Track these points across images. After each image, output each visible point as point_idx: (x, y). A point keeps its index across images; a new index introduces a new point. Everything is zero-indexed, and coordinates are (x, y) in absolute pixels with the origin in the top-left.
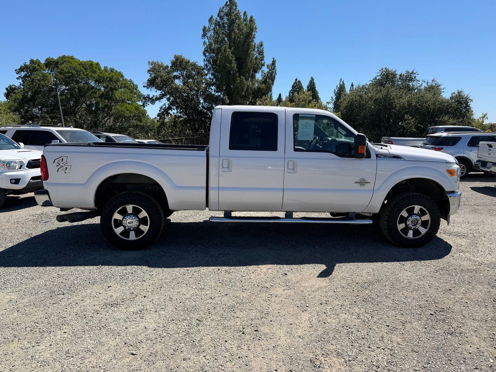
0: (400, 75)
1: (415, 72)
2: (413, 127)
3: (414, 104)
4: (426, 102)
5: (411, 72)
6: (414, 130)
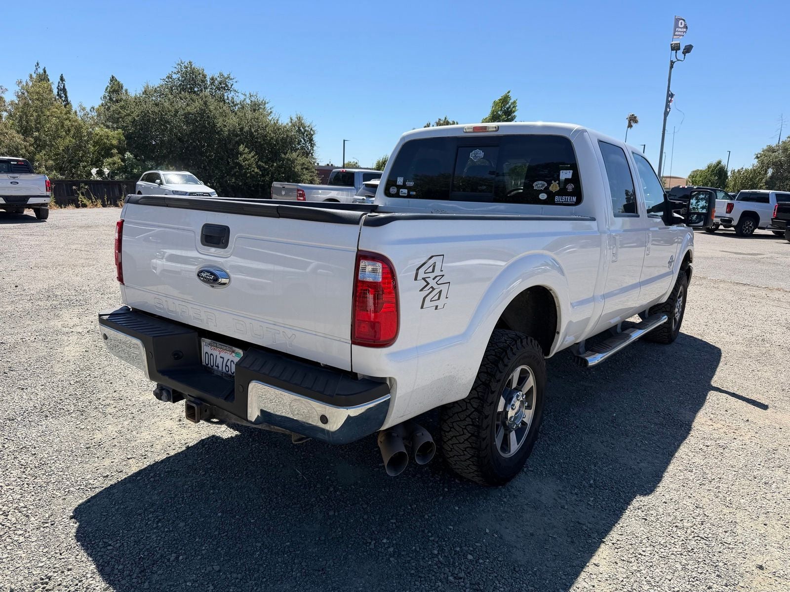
0: (212, 79)
1: (232, 77)
2: (254, 166)
3: (246, 129)
4: (264, 129)
5: (226, 76)
6: (256, 170)
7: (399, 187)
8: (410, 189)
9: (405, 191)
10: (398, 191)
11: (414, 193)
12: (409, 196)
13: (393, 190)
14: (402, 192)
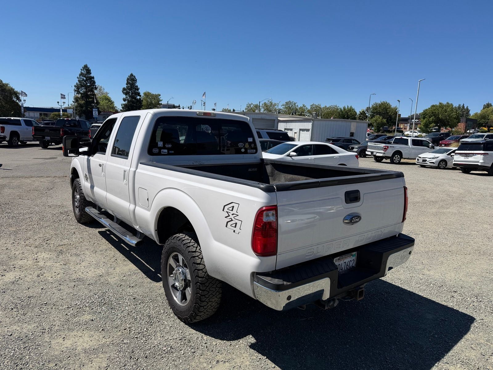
7: (160, 148)
8: (169, 149)
9: (166, 151)
10: (160, 151)
11: (173, 152)
12: (169, 154)
13: (155, 151)
14: (163, 151)
